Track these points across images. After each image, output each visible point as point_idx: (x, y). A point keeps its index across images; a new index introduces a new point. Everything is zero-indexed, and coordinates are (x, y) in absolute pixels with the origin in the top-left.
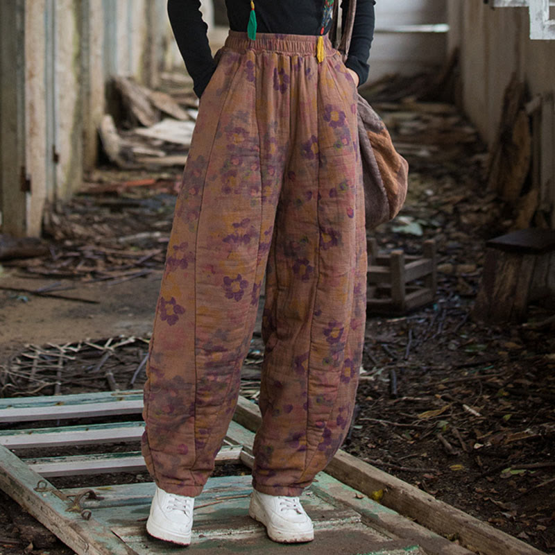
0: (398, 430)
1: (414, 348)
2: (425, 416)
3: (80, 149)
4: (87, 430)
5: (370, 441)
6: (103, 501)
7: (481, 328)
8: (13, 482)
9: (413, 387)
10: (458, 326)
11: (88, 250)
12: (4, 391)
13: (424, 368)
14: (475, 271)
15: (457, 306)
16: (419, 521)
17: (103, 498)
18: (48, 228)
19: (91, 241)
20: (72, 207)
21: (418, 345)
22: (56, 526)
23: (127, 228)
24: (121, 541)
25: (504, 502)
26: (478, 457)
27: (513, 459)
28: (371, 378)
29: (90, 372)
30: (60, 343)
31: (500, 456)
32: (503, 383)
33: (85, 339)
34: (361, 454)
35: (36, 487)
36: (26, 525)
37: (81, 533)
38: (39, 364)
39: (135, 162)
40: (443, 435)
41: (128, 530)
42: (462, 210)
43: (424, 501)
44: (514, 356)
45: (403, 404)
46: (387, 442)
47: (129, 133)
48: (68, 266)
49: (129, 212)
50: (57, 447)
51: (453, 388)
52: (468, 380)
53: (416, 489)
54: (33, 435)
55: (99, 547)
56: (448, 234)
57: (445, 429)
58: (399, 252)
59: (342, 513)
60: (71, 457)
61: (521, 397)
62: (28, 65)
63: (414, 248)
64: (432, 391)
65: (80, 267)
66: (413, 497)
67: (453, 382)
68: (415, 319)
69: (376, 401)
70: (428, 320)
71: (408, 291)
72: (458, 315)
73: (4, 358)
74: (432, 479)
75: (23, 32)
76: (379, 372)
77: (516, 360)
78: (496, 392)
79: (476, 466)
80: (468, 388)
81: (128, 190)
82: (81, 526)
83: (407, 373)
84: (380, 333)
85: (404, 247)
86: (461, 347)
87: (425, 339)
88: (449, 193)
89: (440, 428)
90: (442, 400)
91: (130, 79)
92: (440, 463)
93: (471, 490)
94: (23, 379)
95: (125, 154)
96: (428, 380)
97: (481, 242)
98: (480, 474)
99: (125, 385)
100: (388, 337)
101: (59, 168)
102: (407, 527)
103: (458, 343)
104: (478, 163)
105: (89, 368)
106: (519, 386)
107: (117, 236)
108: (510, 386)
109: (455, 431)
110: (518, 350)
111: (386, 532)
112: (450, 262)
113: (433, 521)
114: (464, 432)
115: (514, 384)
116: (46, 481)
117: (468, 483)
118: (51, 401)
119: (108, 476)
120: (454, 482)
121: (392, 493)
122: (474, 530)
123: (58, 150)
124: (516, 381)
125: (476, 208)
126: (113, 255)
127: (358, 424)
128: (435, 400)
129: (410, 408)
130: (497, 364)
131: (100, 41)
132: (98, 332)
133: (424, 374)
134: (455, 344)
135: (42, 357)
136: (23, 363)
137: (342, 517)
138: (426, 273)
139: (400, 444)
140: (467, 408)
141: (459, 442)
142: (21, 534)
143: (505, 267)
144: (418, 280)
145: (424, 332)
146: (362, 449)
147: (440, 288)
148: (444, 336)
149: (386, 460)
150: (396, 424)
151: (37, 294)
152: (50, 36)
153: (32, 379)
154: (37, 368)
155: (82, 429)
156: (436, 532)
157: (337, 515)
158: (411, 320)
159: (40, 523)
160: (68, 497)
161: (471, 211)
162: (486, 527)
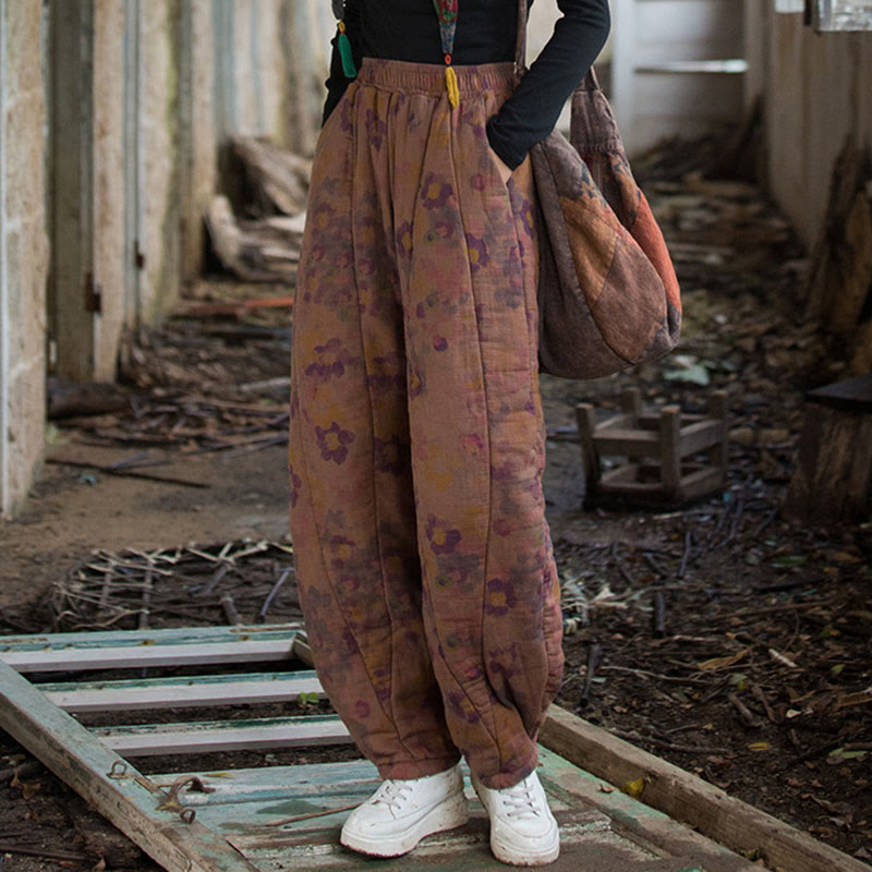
0: (666, 688)
1: (694, 559)
2: (709, 666)
3: (176, 248)
4: (190, 683)
5: (617, 702)
6: (214, 794)
7: (798, 530)
8: (75, 764)
9: (691, 621)
10: (760, 527)
11: (191, 403)
12: (60, 623)
13: (710, 591)
14: (787, 440)
15: (760, 495)
16: (701, 828)
17: (213, 790)
18: (127, 368)
19: (195, 389)
20: (164, 337)
21: (699, 556)
22: (142, 833)
23: (254, 371)
24: (241, 857)
25: (833, 802)
26: (793, 731)
27: (848, 735)
28: (623, 605)
29: (196, 596)
30: (148, 549)
31: (826, 730)
32: (831, 616)
33: (187, 543)
34: (604, 722)
35: (110, 771)
36: (95, 831)
37: (180, 843)
38: (114, 581)
39: (266, 270)
40: (738, 696)
41: (253, 840)
42: (768, 346)
43: (710, 799)
44: (848, 574)
45: (675, 646)
46: (647, 704)
47: (258, 225)
48: (158, 427)
49: (256, 347)
50: (142, 710)
51: (754, 622)
52: (776, 612)
53: (696, 778)
54: (105, 692)
55: (207, 865)
56: (746, 382)
57: (741, 687)
58: (674, 408)
59: (582, 815)
60: (163, 725)
61: (859, 639)
62: (98, 115)
63: (695, 404)
64: (720, 627)
65: (178, 429)
66: (692, 791)
67: (752, 615)
68: (695, 515)
69: (630, 640)
70: (714, 517)
71: (686, 472)
72: (760, 510)
73: (59, 571)
74: (721, 764)
75: (90, 66)
76: (636, 597)
77: (851, 580)
78: (820, 631)
79: (788, 744)
80: (776, 623)
81: (254, 313)
82: (179, 832)
83: (683, 599)
84: (642, 536)
85: (681, 402)
86: (767, 559)
87: (711, 546)
88: (749, 320)
89: (733, 686)
90: (736, 642)
91: (261, 140)
92: (733, 740)
93: (781, 782)
94: (89, 604)
95: (249, 257)
96: (715, 610)
97: (798, 395)
98: (794, 757)
99: (252, 617)
100: (655, 543)
101: (144, 275)
102: (683, 839)
103: (761, 554)
104: (792, 274)
105: (194, 589)
106: (855, 620)
107: (238, 383)
108: (842, 620)
109: (757, 690)
110: (856, 564)
111: (652, 847)
112: (748, 426)
113: (724, 829)
114: (771, 692)
115: (848, 618)
116: (126, 762)
117: (776, 771)
118: (133, 638)
119: (222, 756)
120: (755, 770)
121: (658, 784)
122: (788, 844)
123: (143, 249)
124: (852, 613)
125: (788, 342)
126: (231, 411)
127: (598, 676)
128: (726, 642)
129: (686, 653)
130: (821, 586)
131: (209, 80)
132: (207, 533)
133: (708, 601)
134: (756, 555)
135: (118, 569)
136: (90, 579)
137: (583, 822)
138: (713, 441)
139: (668, 708)
140: (776, 654)
141: (763, 707)
142: (86, 845)
143: (834, 433)
144: (700, 453)
145: (709, 536)
146: (605, 714)
147: (733, 467)
148: (739, 543)
149: (646, 732)
150: (663, 676)
151: (111, 472)
152: (132, 72)
153: (103, 603)
154: (110, 587)
155: (183, 682)
156: (728, 846)
157: (574, 818)
158: (689, 517)
159: (116, 828)
160: (159, 787)
161: (780, 347)
162: (805, 840)
